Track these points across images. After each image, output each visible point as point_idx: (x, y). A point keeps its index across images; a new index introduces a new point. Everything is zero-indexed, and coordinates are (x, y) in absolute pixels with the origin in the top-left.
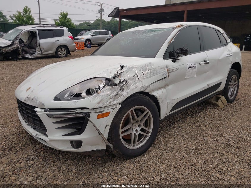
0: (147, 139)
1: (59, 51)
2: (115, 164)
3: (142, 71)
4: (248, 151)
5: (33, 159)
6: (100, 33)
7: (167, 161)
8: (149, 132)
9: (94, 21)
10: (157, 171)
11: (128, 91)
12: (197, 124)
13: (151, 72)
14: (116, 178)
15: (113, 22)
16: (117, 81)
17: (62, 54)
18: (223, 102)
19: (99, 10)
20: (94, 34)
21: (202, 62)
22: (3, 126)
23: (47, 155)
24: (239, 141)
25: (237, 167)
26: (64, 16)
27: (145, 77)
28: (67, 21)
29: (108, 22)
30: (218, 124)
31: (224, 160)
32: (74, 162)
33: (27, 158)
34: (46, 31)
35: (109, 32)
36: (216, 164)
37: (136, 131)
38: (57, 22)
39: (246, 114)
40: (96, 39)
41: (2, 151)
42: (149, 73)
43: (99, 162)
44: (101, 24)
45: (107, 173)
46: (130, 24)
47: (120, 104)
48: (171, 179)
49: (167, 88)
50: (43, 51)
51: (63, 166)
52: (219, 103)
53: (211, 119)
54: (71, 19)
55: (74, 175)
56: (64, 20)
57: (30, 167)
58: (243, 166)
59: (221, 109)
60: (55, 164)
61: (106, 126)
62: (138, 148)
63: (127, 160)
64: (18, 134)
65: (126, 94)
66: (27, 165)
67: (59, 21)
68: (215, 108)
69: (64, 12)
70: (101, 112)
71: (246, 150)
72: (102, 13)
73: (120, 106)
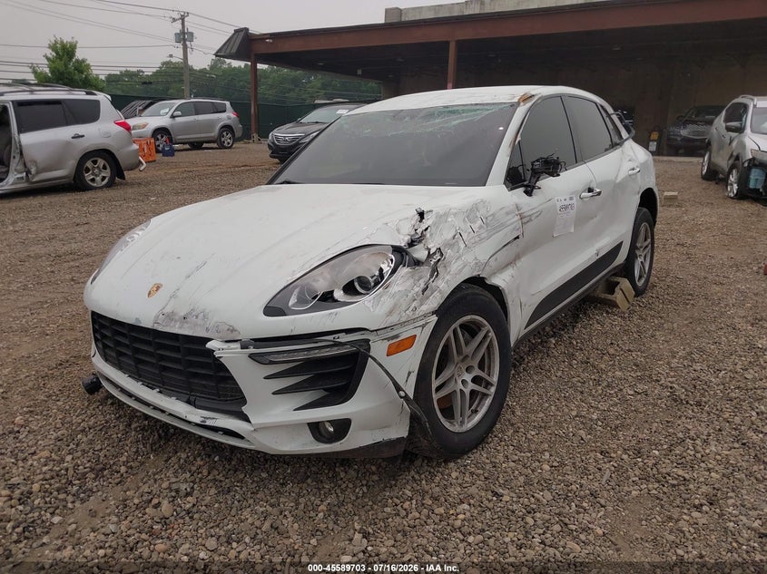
0: (488, 402)
1: (87, 170)
2: (423, 476)
3: (469, 224)
4: (724, 409)
5: (188, 489)
6: (198, 110)
7: (547, 454)
8: (492, 385)
9: (155, 70)
10: (536, 481)
11: (448, 277)
12: (579, 355)
13: (487, 226)
14: (441, 510)
15: (221, 73)
16: (419, 253)
17: (98, 179)
18: (627, 294)
19: (176, 34)
20: (179, 113)
21: (584, 191)
22: (31, 412)
23: (220, 477)
24: (695, 387)
25: (714, 449)
26: (64, 52)
27: (477, 239)
28: (76, 69)
29: (203, 71)
30: (629, 350)
31: (680, 435)
32: (308, 485)
33: (171, 491)
34: (36, 107)
35: (225, 104)
36: (665, 447)
37: (464, 382)
38: (41, 73)
39: (685, 322)
40: (187, 128)
41: (77, 482)
42: (485, 226)
43: (375, 478)
44: (186, 78)
45: (414, 502)
46: (274, 78)
47: (433, 313)
48: (577, 493)
49: (519, 264)
50: (33, 170)
51: (281, 500)
52: (618, 296)
53: (609, 341)
54: (88, 62)
55: (325, 517)
56: (66, 66)
57: (188, 512)
58: (726, 445)
59: (624, 313)
60: (258, 496)
61: (409, 373)
62: (471, 429)
63: (446, 462)
64: (98, 429)
65: (446, 284)
66: (179, 509)
67: (47, 70)
68: (608, 313)
69: (62, 42)
70: (397, 336)
71: (719, 407)
72: (188, 43)
73: (435, 318)
